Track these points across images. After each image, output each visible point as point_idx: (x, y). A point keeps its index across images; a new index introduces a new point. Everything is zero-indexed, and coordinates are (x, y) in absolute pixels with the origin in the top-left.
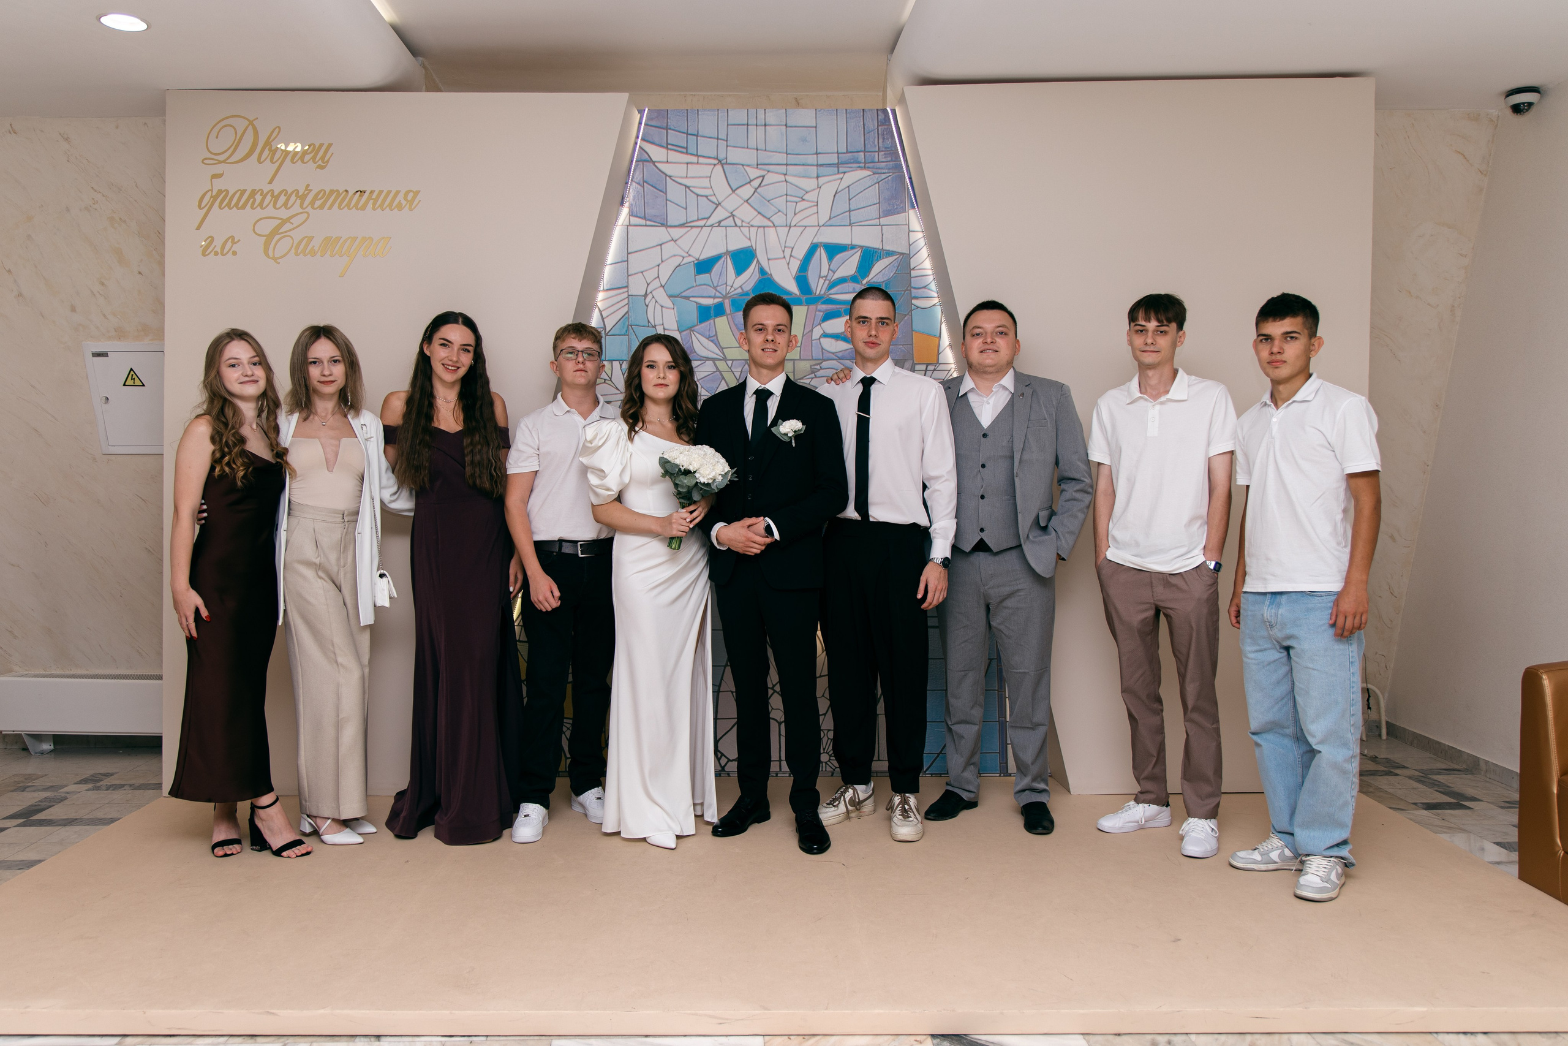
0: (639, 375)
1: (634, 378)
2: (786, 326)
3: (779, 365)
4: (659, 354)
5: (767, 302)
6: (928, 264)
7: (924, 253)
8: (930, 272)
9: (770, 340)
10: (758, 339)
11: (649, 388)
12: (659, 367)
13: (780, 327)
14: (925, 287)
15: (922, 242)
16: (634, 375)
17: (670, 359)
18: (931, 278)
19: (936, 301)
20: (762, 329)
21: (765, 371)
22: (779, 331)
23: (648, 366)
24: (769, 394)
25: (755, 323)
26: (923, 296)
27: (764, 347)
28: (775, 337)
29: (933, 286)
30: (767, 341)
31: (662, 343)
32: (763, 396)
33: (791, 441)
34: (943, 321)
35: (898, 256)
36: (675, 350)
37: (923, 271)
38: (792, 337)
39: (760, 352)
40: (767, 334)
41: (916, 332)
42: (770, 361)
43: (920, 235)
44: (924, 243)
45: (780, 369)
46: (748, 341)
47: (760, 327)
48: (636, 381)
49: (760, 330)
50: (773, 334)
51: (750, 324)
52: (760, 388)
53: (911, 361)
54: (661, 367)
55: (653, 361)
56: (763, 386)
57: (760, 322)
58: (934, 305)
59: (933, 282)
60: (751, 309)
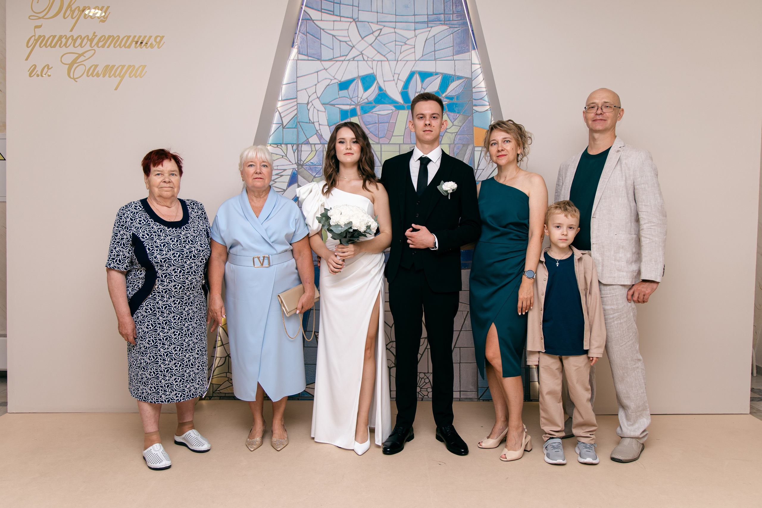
0: (334, 148)
1: (331, 151)
2: (438, 114)
3: (436, 141)
4: (347, 134)
5: (425, 99)
6: (483, 85)
7: (481, 77)
8: (484, 90)
9: (427, 124)
10: (420, 124)
11: (341, 157)
12: (347, 142)
13: (434, 116)
14: (481, 99)
15: (479, 71)
16: (330, 149)
17: (354, 136)
18: (485, 93)
19: (488, 107)
20: (422, 117)
21: (426, 146)
22: (434, 117)
23: (340, 142)
24: (429, 160)
25: (418, 113)
26: (480, 104)
27: (424, 130)
28: (431, 122)
29: (486, 98)
30: (426, 125)
31: (348, 127)
32: (425, 162)
33: (448, 195)
34: (492, 120)
35: (465, 79)
36: (357, 131)
37: (481, 89)
38: (443, 121)
39: (422, 133)
40: (426, 120)
41: (476, 127)
42: (429, 137)
43: (479, 66)
44: (481, 72)
45: (436, 143)
46: (414, 125)
47: (421, 116)
48: (332, 153)
49: (421, 118)
50: (429, 120)
51: (415, 115)
52: (423, 157)
53: (473, 145)
54: (348, 142)
55: (343, 139)
56: (425, 156)
57: (421, 113)
58: (487, 110)
59: (486, 96)
60: (415, 104)
